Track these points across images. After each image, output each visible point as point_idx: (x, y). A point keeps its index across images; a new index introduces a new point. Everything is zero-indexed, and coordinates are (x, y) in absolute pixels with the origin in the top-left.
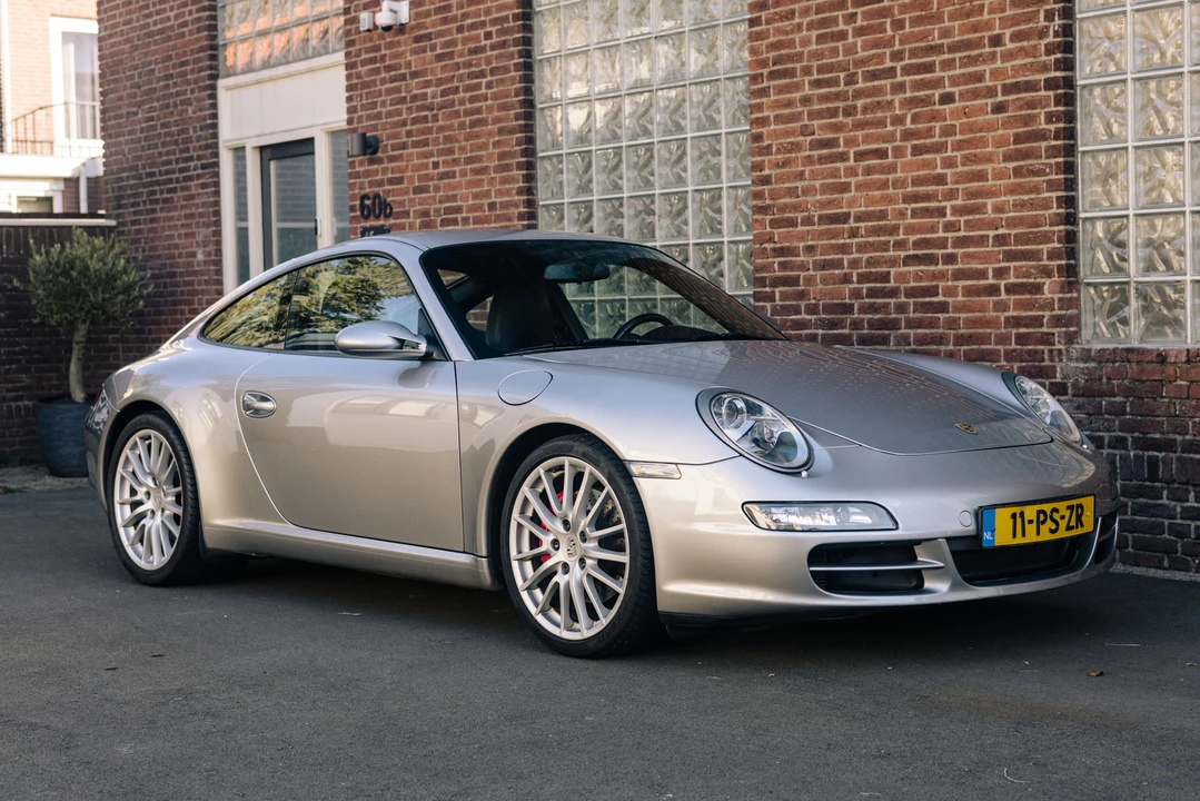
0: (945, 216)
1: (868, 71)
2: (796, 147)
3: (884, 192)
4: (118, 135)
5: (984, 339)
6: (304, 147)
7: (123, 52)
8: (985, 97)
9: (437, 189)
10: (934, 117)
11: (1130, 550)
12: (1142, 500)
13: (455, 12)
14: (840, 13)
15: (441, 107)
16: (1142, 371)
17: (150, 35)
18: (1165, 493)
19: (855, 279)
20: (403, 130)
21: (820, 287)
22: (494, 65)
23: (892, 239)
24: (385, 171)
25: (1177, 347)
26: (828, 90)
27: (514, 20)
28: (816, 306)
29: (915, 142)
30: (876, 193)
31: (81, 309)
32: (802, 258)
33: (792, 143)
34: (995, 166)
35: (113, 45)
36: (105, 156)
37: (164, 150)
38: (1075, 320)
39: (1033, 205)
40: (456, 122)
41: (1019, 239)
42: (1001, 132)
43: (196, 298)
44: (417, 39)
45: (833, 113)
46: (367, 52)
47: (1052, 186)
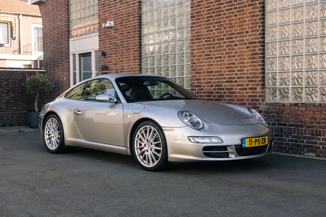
0: (235, 72)
1: (218, 39)
2: (201, 56)
3: (221, 66)
4: (47, 51)
5: (244, 100)
6: (89, 54)
7: (48, 32)
8: (244, 45)
9: (119, 64)
10: (233, 50)
11: (276, 148)
12: (279, 137)
13: (124, 24)
14: (212, 25)
15: (121, 45)
16: (279, 108)
17: (54, 28)
18: (284, 136)
19: (214, 86)
20: (112, 50)
21: (206, 88)
22: (133, 36)
23: (223, 77)
24: (107, 60)
25: (287, 102)
26: (209, 43)
27: (137, 26)
28: (205, 92)
29: (228, 55)
30: (219, 66)
31: (38, 90)
32: (202, 81)
33: (200, 55)
34: (247, 61)
35: (46, 30)
36: (43, 55)
37: (57, 54)
38: (264, 96)
39: (255, 70)
40: (124, 49)
41: (252, 77)
42: (248, 53)
43: (64, 88)
44: (115, 30)
45: (210, 48)
46: (104, 33)
47: (259, 65)
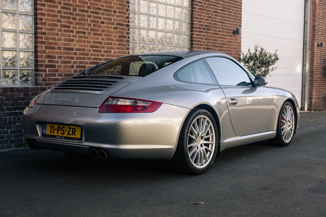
0: (101, 52)
1: (80, 9)
2: (57, 25)
3: (85, 44)
8: (112, 25)
10: (100, 27)
19: (75, 67)
21: (63, 68)
23: (87, 57)
26: (67, 11)
29: (94, 32)
30: (82, 43)
32: (57, 59)
33: (54, 24)
34: (114, 42)
39: (123, 53)
42: (116, 34)
45: (69, 18)
47: (127, 49)
